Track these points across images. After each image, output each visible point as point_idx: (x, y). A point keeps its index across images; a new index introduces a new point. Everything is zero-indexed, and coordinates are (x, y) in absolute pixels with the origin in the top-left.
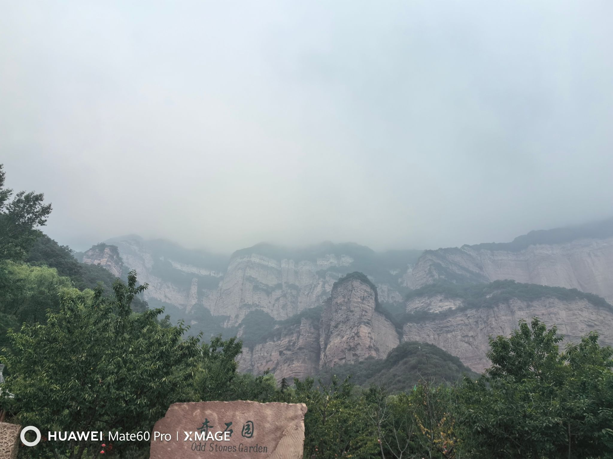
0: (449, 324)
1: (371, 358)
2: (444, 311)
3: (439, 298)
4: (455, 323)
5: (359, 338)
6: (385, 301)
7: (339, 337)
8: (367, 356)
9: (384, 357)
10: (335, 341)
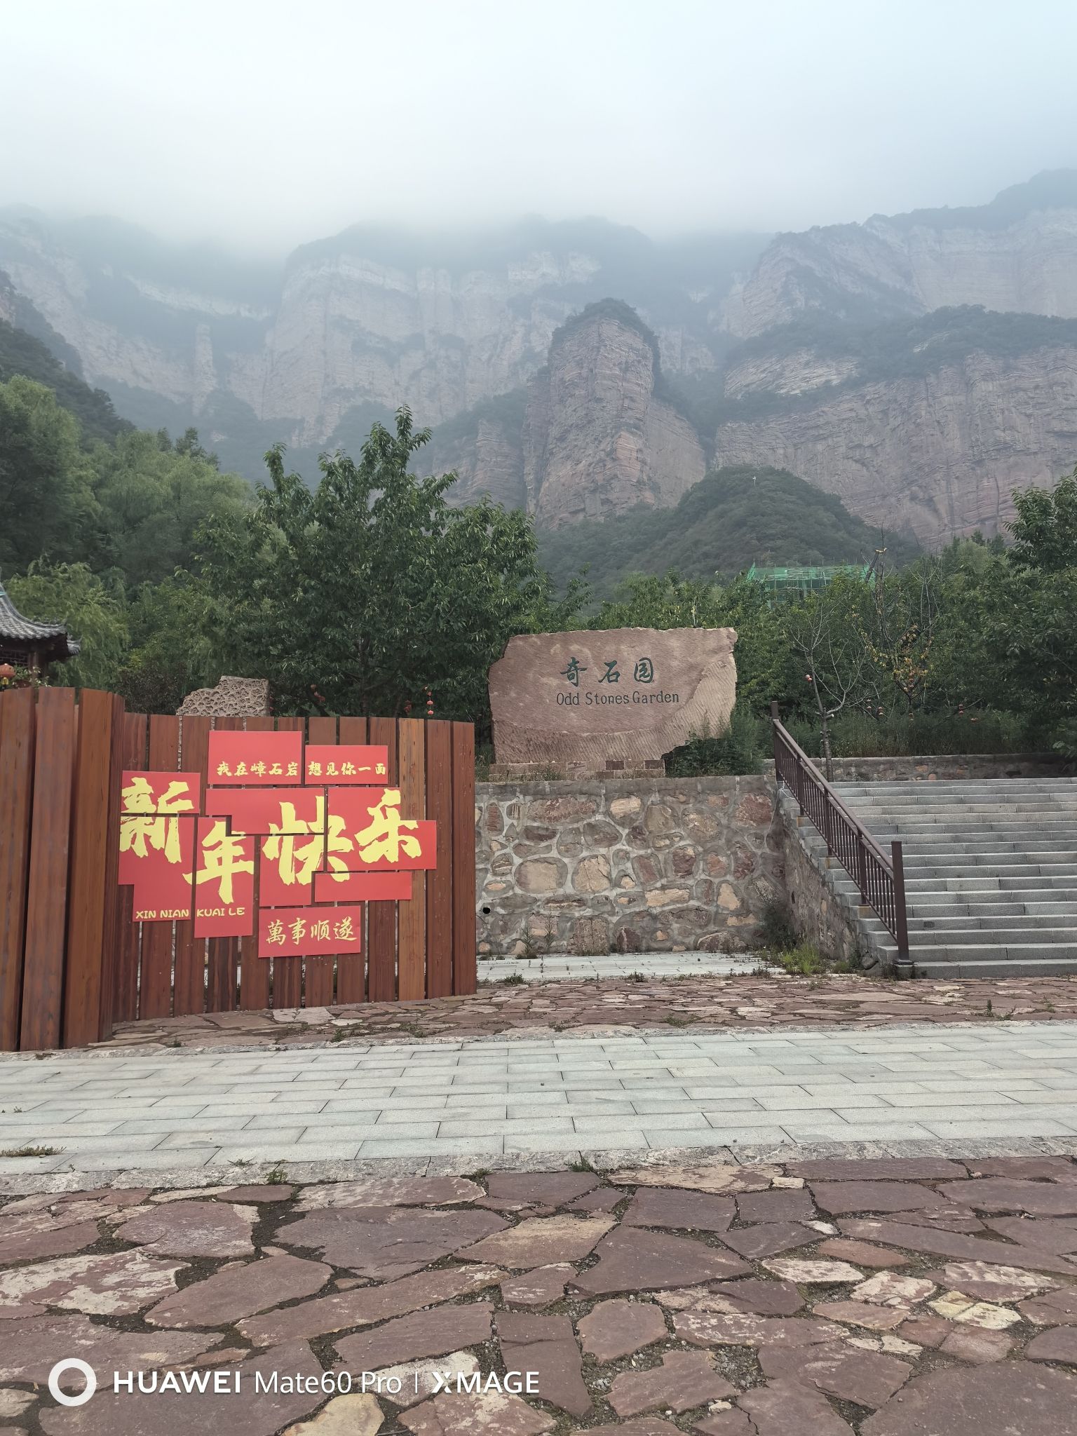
0: (822, 421)
1: (642, 506)
2: (812, 389)
3: (805, 357)
4: (836, 418)
5: (617, 462)
6: (674, 371)
7: (569, 464)
8: (634, 501)
9: (673, 502)
10: (560, 472)
